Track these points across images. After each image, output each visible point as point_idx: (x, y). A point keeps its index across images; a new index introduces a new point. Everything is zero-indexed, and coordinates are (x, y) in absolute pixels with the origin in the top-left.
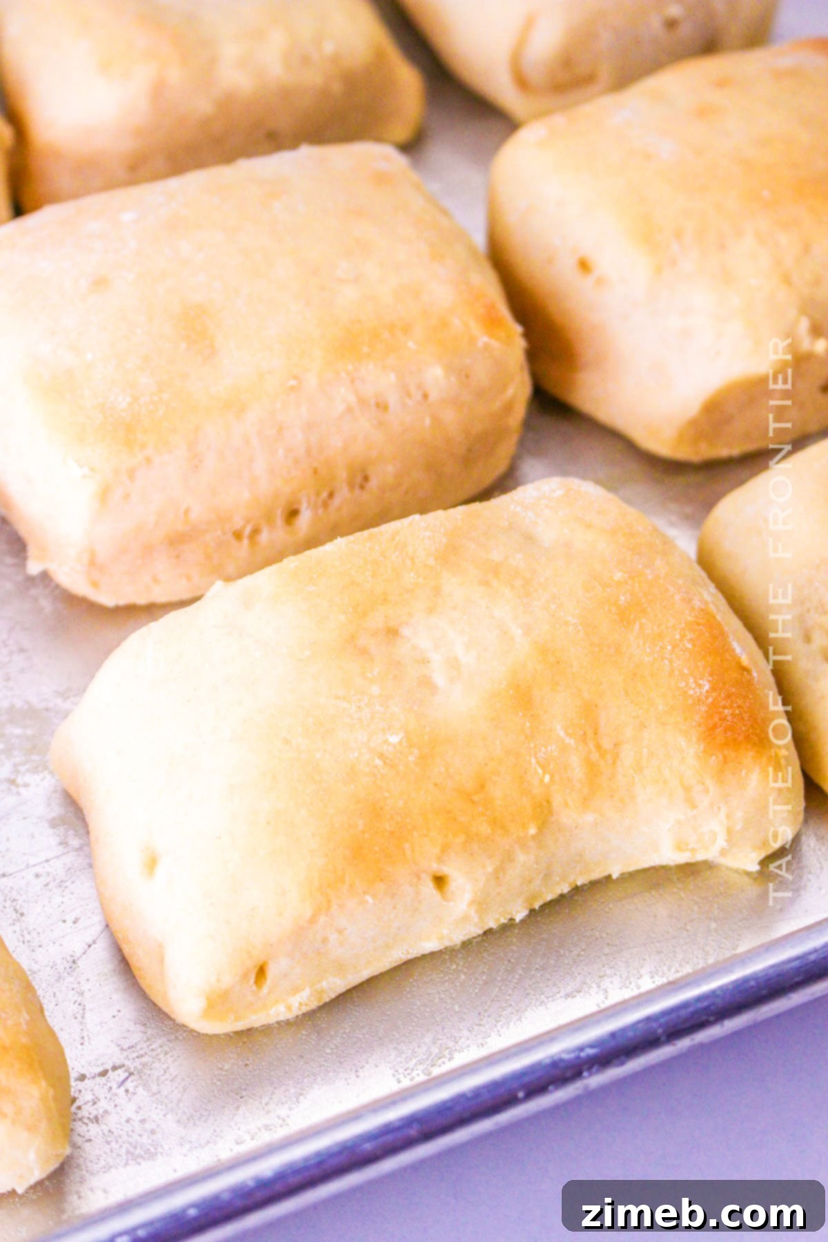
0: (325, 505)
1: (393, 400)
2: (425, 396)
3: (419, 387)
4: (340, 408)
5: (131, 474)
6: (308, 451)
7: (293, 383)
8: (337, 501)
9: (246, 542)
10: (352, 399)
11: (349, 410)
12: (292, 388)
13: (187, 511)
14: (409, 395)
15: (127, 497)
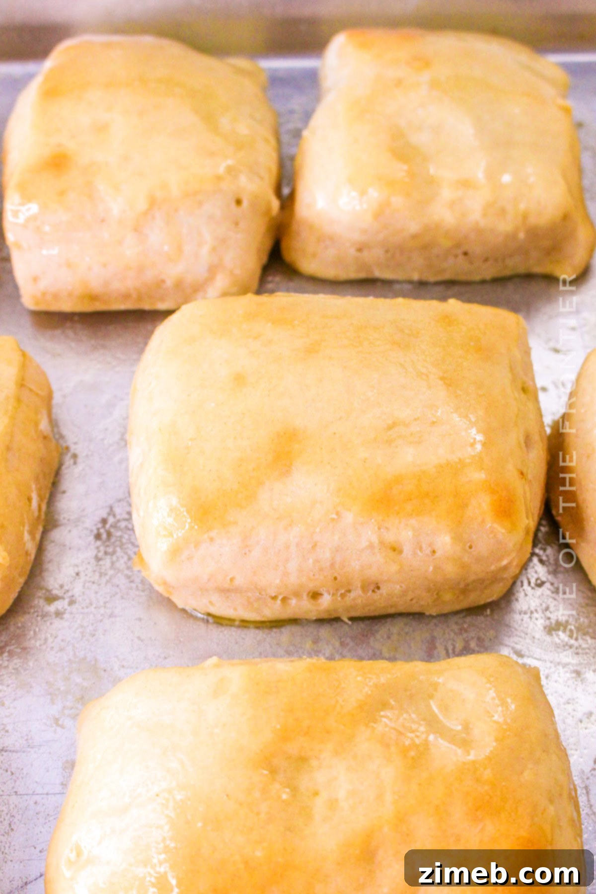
0: (343, 596)
1: (407, 550)
2: (434, 552)
3: (430, 545)
4: (364, 544)
5: (197, 545)
6: (332, 565)
7: (334, 516)
8: (352, 595)
9: (279, 602)
10: (375, 539)
11: (371, 546)
12: (333, 519)
13: (232, 580)
14: (421, 549)
15: (190, 558)
